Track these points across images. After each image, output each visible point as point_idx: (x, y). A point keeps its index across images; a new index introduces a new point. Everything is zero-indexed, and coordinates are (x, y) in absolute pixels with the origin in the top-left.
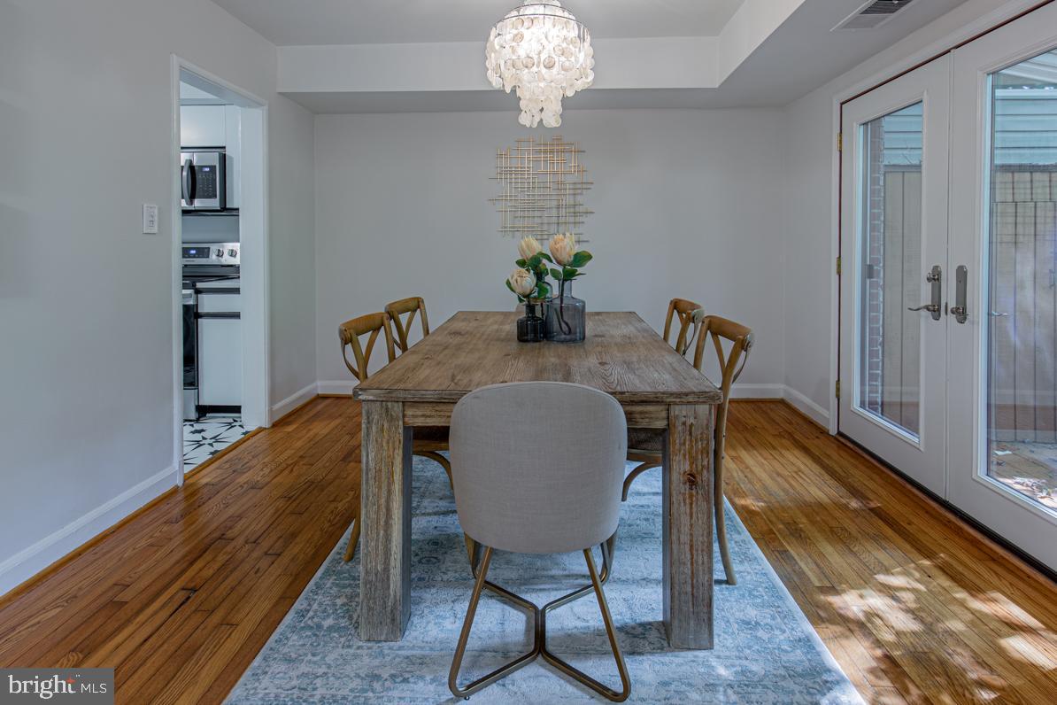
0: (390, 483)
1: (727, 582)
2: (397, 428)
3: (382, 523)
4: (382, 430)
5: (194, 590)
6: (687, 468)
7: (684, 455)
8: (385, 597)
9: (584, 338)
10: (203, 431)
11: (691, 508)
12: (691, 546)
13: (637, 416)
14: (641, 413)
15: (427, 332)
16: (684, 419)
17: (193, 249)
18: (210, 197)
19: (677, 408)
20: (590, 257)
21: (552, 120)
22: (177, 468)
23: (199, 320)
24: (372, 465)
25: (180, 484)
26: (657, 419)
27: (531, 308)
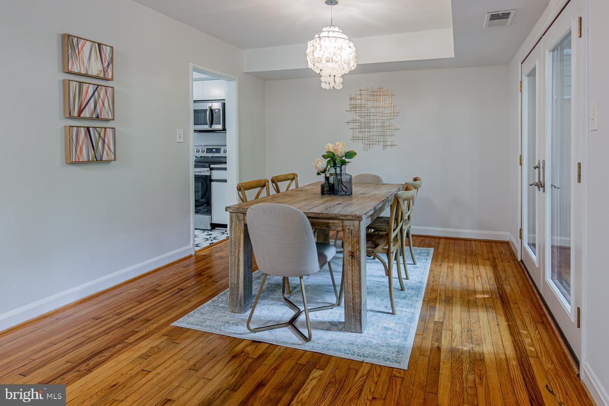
0: (239, 248)
1: (392, 314)
2: (242, 224)
3: (236, 263)
4: (236, 225)
5: (182, 290)
6: (350, 249)
7: (349, 243)
8: (238, 295)
9: (352, 194)
10: (211, 234)
11: (352, 268)
12: (352, 285)
13: (331, 225)
14: (332, 223)
15: (287, 189)
16: (349, 227)
17: (214, 149)
18: (218, 124)
19: (346, 221)
20: (355, 154)
21: (339, 86)
22: (192, 246)
23: (212, 183)
24: (233, 239)
25: (193, 254)
26: (338, 226)
27: (327, 178)
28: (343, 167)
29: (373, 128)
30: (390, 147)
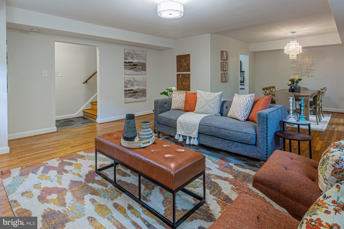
6: (305, 104)
9: (300, 92)
11: (306, 109)
13: (299, 98)
20: (302, 80)
27: (291, 87)
28: (297, 84)
29: (303, 69)
30: (311, 77)
